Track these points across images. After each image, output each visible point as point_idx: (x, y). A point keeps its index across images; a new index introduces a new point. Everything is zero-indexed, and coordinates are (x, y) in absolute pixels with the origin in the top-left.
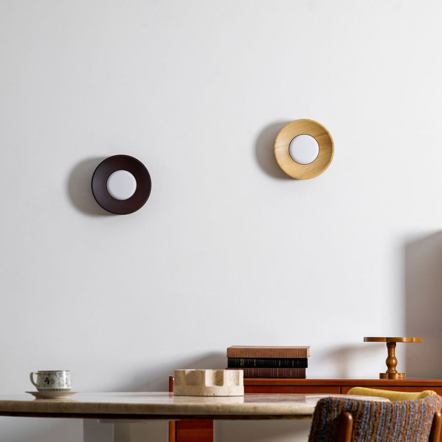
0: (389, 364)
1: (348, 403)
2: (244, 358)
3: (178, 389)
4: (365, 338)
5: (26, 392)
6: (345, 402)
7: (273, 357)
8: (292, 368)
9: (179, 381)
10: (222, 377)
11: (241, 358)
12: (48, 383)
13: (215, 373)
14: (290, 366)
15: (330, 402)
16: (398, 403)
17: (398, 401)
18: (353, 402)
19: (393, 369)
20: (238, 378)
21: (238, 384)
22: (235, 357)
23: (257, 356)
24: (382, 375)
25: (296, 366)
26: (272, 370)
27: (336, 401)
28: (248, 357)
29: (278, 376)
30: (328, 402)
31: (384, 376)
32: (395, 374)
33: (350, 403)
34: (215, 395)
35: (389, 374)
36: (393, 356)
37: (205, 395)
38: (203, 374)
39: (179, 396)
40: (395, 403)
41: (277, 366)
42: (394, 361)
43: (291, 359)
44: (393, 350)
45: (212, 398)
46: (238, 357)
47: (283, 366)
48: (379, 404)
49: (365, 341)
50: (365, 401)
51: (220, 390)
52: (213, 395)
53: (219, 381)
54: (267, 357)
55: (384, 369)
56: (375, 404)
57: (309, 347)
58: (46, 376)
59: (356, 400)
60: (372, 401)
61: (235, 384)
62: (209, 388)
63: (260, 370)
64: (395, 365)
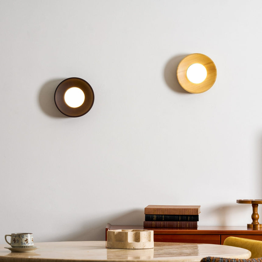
0: (254, 218)
1: (221, 261)
2: (156, 215)
3: (110, 244)
4: (237, 200)
5: (5, 248)
6: (219, 260)
7: (175, 214)
8: (188, 221)
9: (111, 238)
10: (139, 236)
11: (154, 215)
12: (15, 242)
13: (134, 234)
14: (187, 220)
15: (209, 260)
16: (255, 260)
17: (255, 259)
18: (225, 260)
19: (256, 221)
20: (150, 237)
21: (150, 241)
22: (150, 214)
23: (165, 214)
24: (249, 226)
25: (191, 220)
26: (175, 223)
27: (213, 259)
28: (159, 214)
29: (178, 227)
30: (208, 260)
31: (250, 226)
32: (257, 225)
33: (222, 261)
34: (135, 248)
35: (254, 225)
36: (256, 212)
37: (128, 248)
38: (126, 234)
39: (110, 248)
40: (253, 260)
41: (178, 220)
42: (257, 216)
43: (187, 216)
44: (256, 208)
45: (133, 250)
46: (152, 214)
47: (182, 220)
48: (242, 261)
49: (237, 203)
50: (232, 259)
51: (138, 245)
52: (133, 248)
53: (137, 239)
54: (172, 214)
55: (250, 221)
56: (239, 261)
57: (200, 206)
58: (14, 238)
59: (227, 259)
60: (238, 259)
61: (148, 241)
62: (130, 243)
63: (167, 223)
64: (258, 219)
